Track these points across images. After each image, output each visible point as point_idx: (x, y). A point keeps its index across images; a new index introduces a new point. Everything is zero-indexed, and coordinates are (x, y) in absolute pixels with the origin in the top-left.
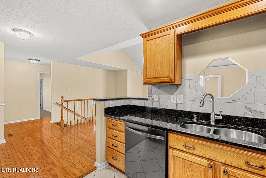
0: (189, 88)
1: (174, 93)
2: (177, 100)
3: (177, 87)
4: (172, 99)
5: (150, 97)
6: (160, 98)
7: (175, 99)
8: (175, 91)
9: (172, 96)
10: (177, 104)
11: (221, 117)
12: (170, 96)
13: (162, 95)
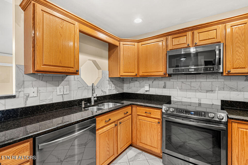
0: (74, 79)
1: (60, 84)
2: (63, 91)
3: (63, 78)
4: (58, 91)
5: (20, 92)
6: (40, 92)
7: (62, 90)
8: (61, 82)
9: (58, 88)
10: (63, 95)
11: (96, 98)
12: (55, 87)
13: (44, 88)
